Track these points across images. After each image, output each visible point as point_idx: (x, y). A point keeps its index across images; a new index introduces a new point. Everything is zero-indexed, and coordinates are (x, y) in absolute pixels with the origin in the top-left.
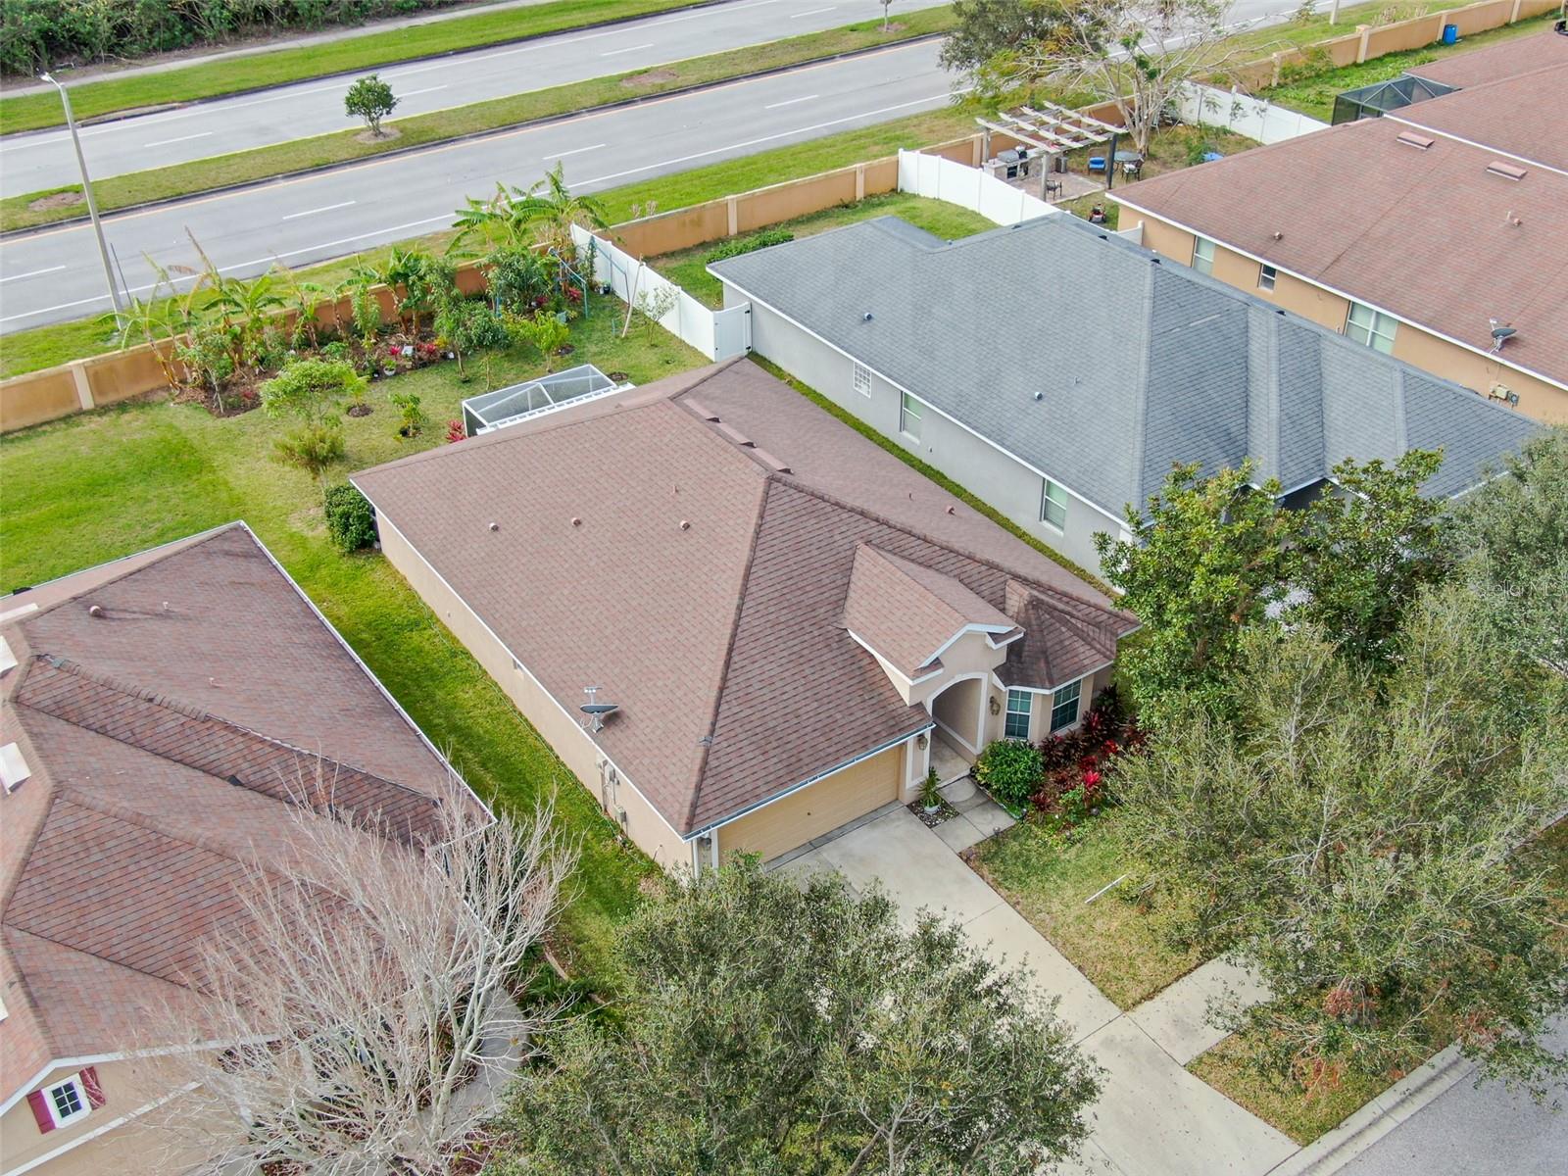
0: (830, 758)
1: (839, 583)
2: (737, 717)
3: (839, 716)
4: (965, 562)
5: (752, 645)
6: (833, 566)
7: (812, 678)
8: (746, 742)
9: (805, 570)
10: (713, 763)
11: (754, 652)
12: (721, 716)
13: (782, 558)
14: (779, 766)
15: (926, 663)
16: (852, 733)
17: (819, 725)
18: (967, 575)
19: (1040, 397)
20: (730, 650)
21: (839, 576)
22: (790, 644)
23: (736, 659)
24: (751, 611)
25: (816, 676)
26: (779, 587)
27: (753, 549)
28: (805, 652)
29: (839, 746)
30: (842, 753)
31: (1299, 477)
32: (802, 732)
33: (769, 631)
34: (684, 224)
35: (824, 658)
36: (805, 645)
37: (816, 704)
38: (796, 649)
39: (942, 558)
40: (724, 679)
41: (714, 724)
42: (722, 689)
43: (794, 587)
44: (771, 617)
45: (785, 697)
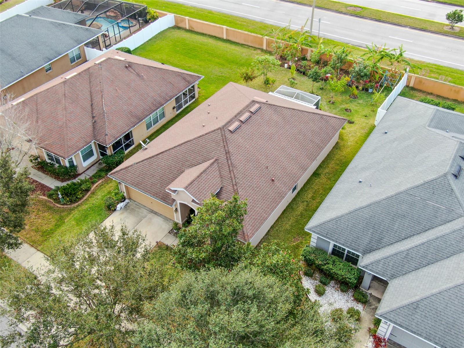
0: (146, 190)
1: (199, 161)
2: (145, 165)
3: (159, 185)
4: (231, 185)
5: (166, 156)
6: (204, 157)
7: (166, 173)
8: (139, 171)
9: (197, 152)
10: (129, 168)
11: (165, 157)
12: (142, 162)
13: (197, 146)
14: (137, 181)
15: (173, 189)
16: (156, 190)
17: (154, 182)
18: (226, 188)
19: (360, 182)
20: (162, 153)
21: (201, 160)
22: (173, 163)
23: (160, 155)
24: (176, 150)
25: (167, 174)
26: (188, 150)
27: (194, 139)
28: (173, 167)
29: (151, 190)
30: (149, 192)
31: (377, 271)
32: (149, 180)
33: (173, 157)
34: (451, 90)
35: (174, 172)
36: (175, 166)
37: (159, 178)
38: (172, 165)
39: (227, 179)
40: (153, 157)
41: (139, 162)
42: (150, 158)
43: (190, 153)
44: (178, 155)
45: (157, 171)
